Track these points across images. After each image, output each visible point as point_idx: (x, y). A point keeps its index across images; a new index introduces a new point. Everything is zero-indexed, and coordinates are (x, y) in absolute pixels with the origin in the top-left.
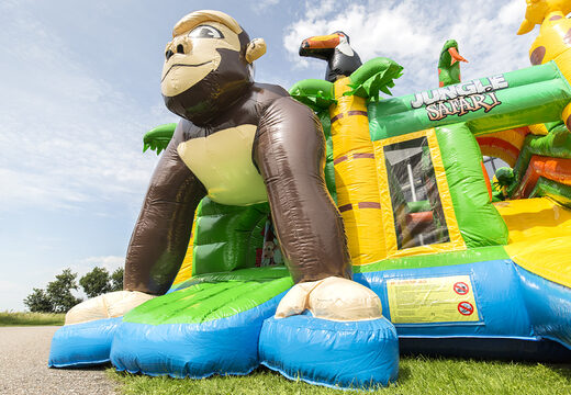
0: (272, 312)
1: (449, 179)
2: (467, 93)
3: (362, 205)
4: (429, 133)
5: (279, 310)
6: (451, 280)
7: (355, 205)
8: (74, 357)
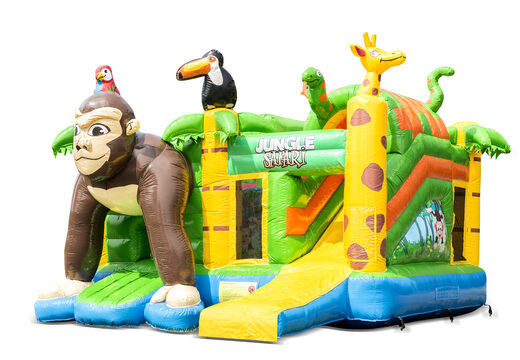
0: (149, 301)
1: (269, 216)
2: (290, 149)
3: (216, 229)
4: (264, 176)
5: (152, 300)
6: (247, 285)
7: (211, 228)
8: (53, 317)
